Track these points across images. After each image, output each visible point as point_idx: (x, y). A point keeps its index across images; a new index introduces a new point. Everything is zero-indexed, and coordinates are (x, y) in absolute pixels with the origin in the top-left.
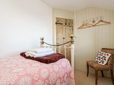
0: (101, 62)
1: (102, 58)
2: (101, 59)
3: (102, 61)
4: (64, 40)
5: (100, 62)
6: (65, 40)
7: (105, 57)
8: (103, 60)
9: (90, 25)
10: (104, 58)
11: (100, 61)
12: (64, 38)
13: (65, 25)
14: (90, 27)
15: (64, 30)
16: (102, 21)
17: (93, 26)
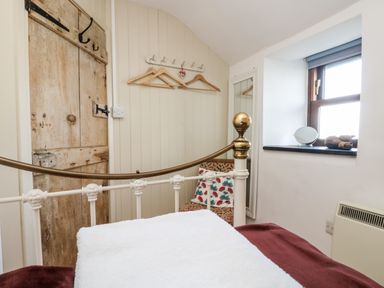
0: (224, 201)
1: (222, 189)
2: (218, 192)
3: (223, 197)
4: (71, 132)
5: (220, 202)
6: (76, 128)
7: (230, 185)
8: (226, 193)
9: (173, 83)
10: (227, 188)
11: (218, 199)
12: (71, 120)
13: (76, 41)
14: (172, 87)
15: (72, 70)
16: (200, 78)
17: (179, 87)
